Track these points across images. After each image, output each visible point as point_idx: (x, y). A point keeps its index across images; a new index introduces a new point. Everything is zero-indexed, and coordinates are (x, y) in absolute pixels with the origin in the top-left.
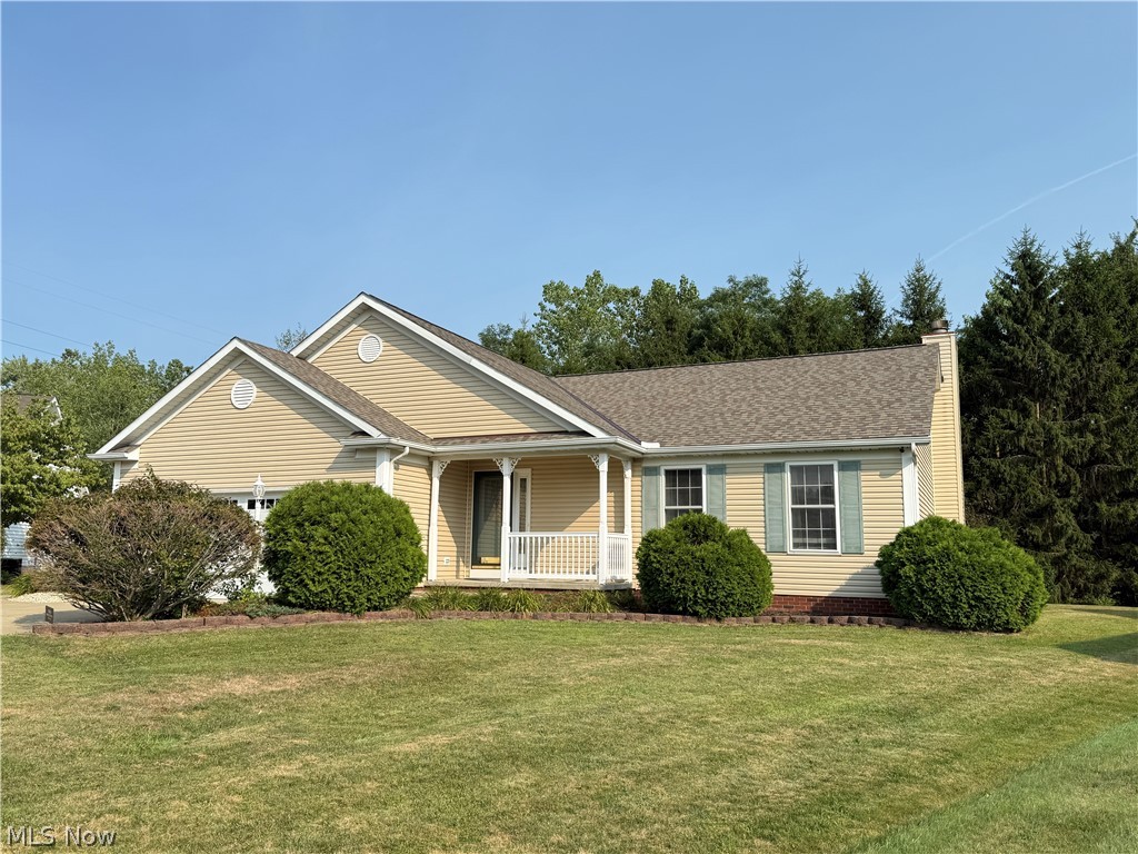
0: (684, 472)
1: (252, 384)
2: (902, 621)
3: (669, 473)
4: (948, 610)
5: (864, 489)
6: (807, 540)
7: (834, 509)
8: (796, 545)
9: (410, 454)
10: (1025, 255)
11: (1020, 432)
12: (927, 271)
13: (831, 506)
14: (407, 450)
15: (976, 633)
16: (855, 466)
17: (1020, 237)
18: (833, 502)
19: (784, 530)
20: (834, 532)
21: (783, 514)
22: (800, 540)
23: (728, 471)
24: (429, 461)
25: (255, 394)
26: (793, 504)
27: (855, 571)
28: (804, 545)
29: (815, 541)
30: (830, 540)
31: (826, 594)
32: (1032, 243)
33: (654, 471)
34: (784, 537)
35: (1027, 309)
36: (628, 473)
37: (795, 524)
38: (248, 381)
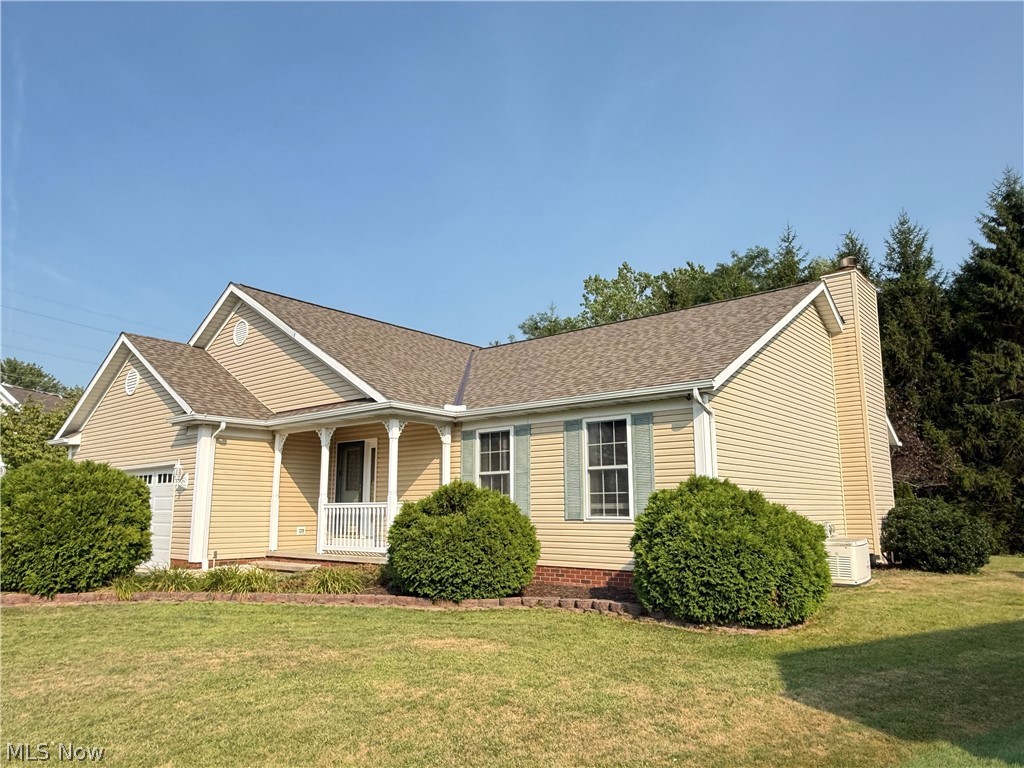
0: (495, 435)
1: (137, 373)
3: (483, 436)
4: (675, 597)
6: (605, 506)
7: (626, 470)
8: (594, 512)
9: (227, 427)
10: (1008, 196)
11: (1008, 376)
12: (911, 224)
13: (623, 466)
14: (223, 425)
15: (720, 629)
16: (647, 419)
17: (1001, 178)
18: (626, 462)
19: (580, 494)
20: (627, 495)
21: (580, 476)
22: (597, 506)
23: (532, 431)
24: (271, 434)
25: (138, 381)
26: (591, 465)
28: (600, 512)
29: (611, 506)
30: (624, 506)
31: (619, 567)
32: (1015, 182)
33: (468, 435)
34: (581, 503)
35: (1009, 249)
36: (446, 438)
37: (592, 489)
38: (135, 370)
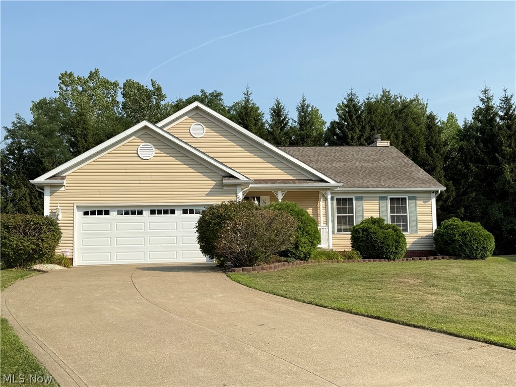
0: (344, 199)
1: (152, 146)
2: (455, 257)
3: (338, 200)
5: (418, 208)
7: (406, 216)
16: (414, 198)
18: (406, 213)
20: (407, 225)
21: (387, 217)
23: (364, 199)
25: (154, 152)
26: (391, 213)
27: (414, 240)
30: (405, 228)
37: (391, 221)
38: (149, 144)
